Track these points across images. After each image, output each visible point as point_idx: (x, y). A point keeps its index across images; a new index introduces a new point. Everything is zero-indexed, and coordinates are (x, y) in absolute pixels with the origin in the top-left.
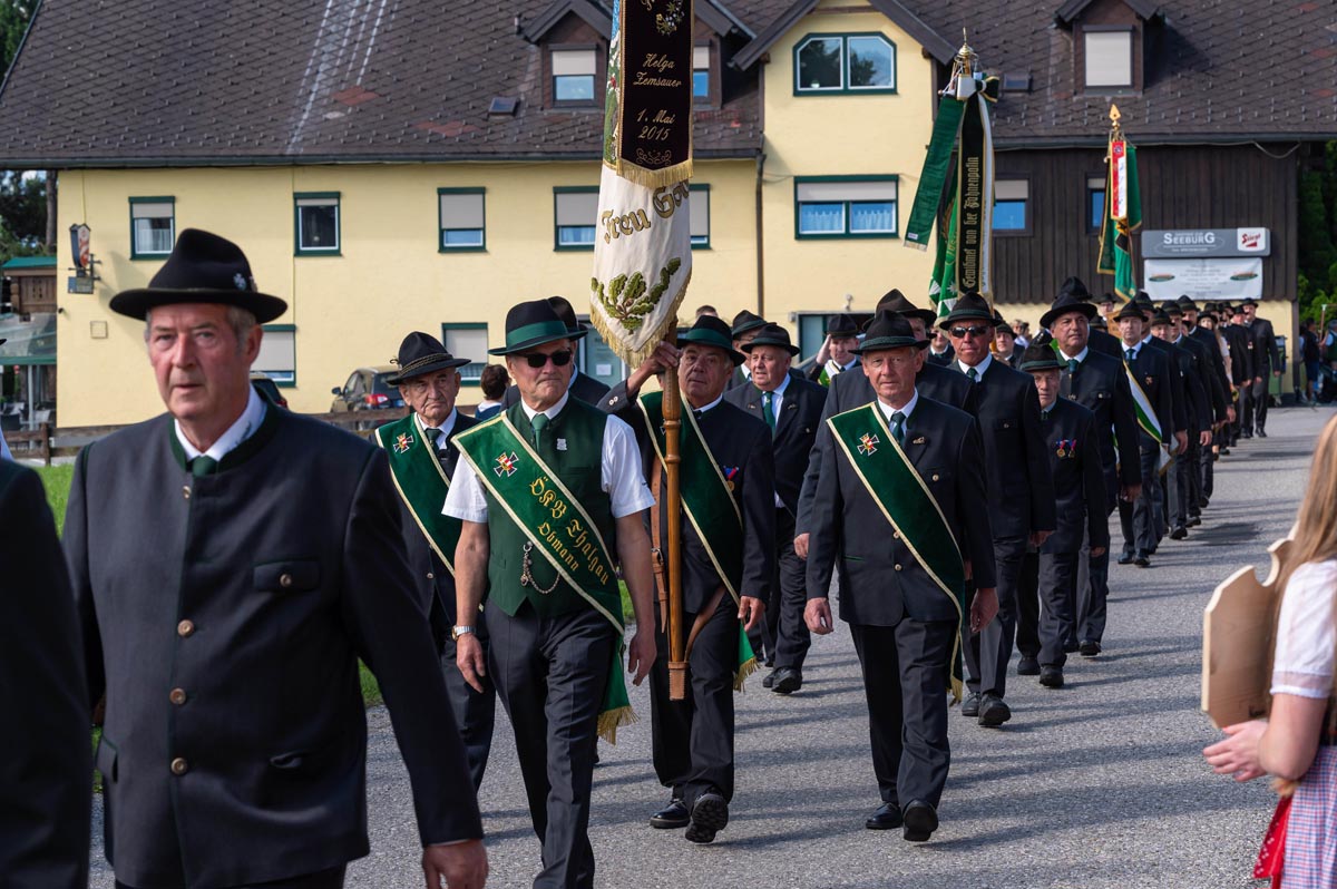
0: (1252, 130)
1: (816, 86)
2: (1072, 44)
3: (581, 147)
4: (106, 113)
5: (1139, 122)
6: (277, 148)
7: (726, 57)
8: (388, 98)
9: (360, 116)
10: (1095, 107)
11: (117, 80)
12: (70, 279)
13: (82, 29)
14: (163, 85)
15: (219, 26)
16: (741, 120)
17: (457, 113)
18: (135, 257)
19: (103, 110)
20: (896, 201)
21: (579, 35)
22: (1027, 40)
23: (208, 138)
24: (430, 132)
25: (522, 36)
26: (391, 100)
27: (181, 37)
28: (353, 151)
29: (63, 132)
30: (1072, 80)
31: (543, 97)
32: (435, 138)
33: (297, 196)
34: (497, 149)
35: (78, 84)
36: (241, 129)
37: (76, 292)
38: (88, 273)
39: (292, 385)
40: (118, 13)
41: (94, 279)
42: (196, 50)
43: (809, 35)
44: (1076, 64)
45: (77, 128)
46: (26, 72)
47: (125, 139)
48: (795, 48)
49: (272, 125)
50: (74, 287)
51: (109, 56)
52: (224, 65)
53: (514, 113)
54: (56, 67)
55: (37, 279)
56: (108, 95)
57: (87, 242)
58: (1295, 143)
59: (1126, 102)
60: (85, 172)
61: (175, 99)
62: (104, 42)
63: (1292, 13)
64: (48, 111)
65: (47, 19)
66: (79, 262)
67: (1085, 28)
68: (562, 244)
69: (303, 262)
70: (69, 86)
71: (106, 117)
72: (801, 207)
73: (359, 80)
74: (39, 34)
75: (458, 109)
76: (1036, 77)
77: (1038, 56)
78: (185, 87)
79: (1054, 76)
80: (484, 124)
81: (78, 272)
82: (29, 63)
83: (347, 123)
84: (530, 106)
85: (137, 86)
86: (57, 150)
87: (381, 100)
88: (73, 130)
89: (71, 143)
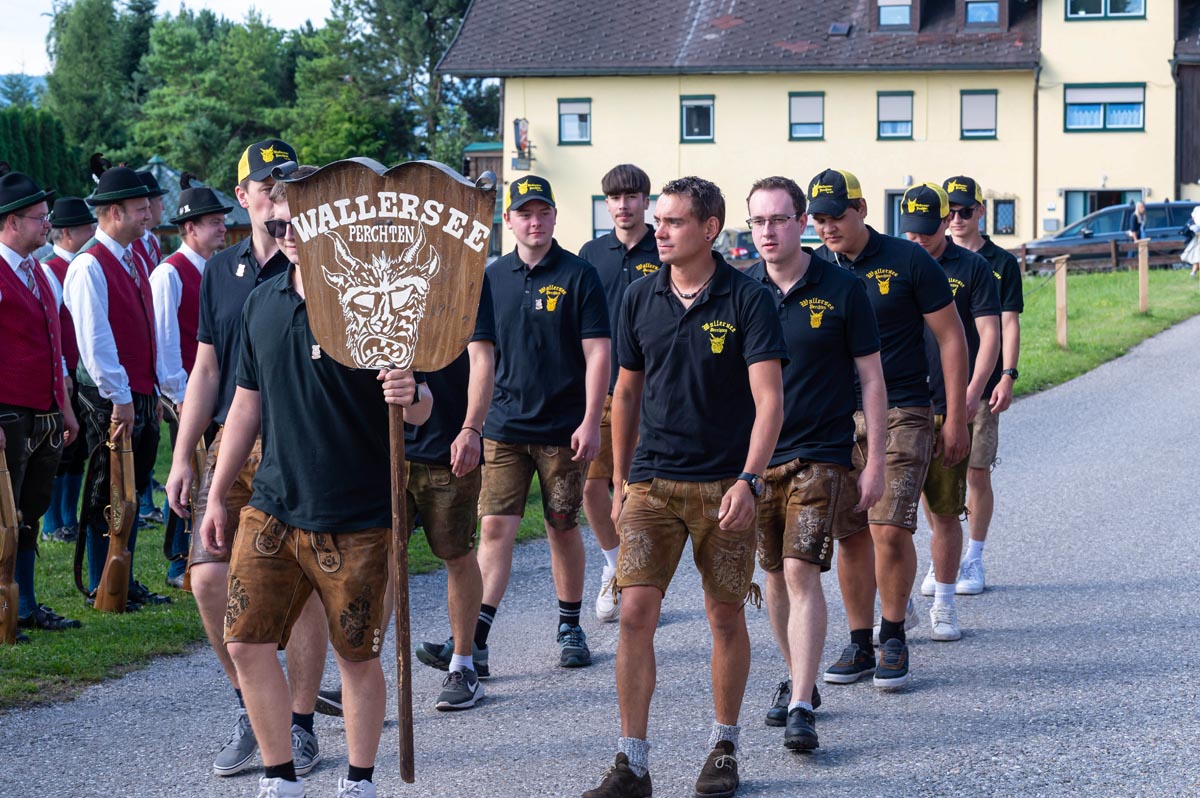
1: (1082, 14)
3: (899, 60)
4: (541, 35)
6: (667, 61)
8: (752, 24)
9: (731, 37)
11: (549, 10)
12: (514, 160)
14: (585, 14)
16: (1024, 40)
17: (804, 34)
18: (561, 143)
19: (540, 33)
20: (1144, 103)
23: (617, 54)
24: (783, 49)
26: (754, 26)
28: (725, 63)
29: (509, 49)
31: (871, 22)
32: (787, 54)
33: (683, 98)
34: (835, 62)
35: (521, 13)
36: (641, 47)
37: (517, 169)
38: (527, 155)
41: (530, 160)
45: (522, 46)
46: (483, 5)
47: (555, 54)
49: (665, 44)
50: (515, 164)
53: (848, 34)
55: (489, 159)
56: (544, 22)
57: (526, 132)
60: (526, 80)
61: (592, 25)
64: (498, 33)
66: (520, 147)
68: (882, 135)
69: (687, 147)
71: (540, 38)
72: (1069, 108)
73: (730, 11)
75: (805, 31)
78: (600, 15)
80: (826, 43)
81: (519, 154)
83: (720, 43)
84: (860, 30)
85: (564, 15)
86: (506, 63)
87: (747, 25)
88: (516, 48)
89: (516, 58)
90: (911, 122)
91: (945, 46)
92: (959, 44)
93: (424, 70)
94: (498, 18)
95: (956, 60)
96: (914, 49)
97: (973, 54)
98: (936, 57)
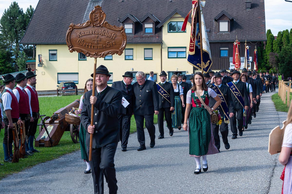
0: (249, 39)
1: (172, 31)
2: (217, 24)
3: (130, 41)
4: (45, 35)
5: (229, 38)
7: (156, 26)
10: (221, 35)
12: (38, 64)
13: (41, 19)
14: (55, 30)
15: (65, 19)
16: (158, 37)
18: (50, 60)
20: (186, 52)
21: (129, 21)
22: (209, 23)
23: (63, 39)
25: (119, 21)
27: (59, 21)
29: (37, 38)
30: (217, 30)
35: (40, 29)
39: (78, 83)
40: (47, 17)
41: (42, 64)
42: (61, 23)
43: (171, 22)
44: (218, 27)
45: (40, 37)
46: (30, 27)
47: (48, 39)
48: (168, 24)
50: (39, 66)
51: (45, 24)
52: (66, 26)
54: (36, 26)
55: (32, 64)
56: (45, 31)
57: (41, 58)
58: (256, 42)
59: (227, 34)
60: (41, 45)
61: (57, 32)
62: (45, 22)
63: (257, 18)
65: (34, 18)
66: (40, 61)
67: (220, 21)
68: (126, 59)
69: (80, 61)
70: (38, 30)
72: (169, 53)
74: (33, 20)
76: (211, 29)
77: (211, 26)
78: (59, 30)
79: (214, 30)
81: (40, 63)
82: (31, 25)
85: (50, 30)
86: (36, 41)
89: (39, 40)
90: (133, 56)
91: (140, 38)
92: (144, 38)
93: (15, 42)
94: (34, 31)
95: (143, 41)
96: (133, 39)
97: (147, 40)
98: (138, 41)
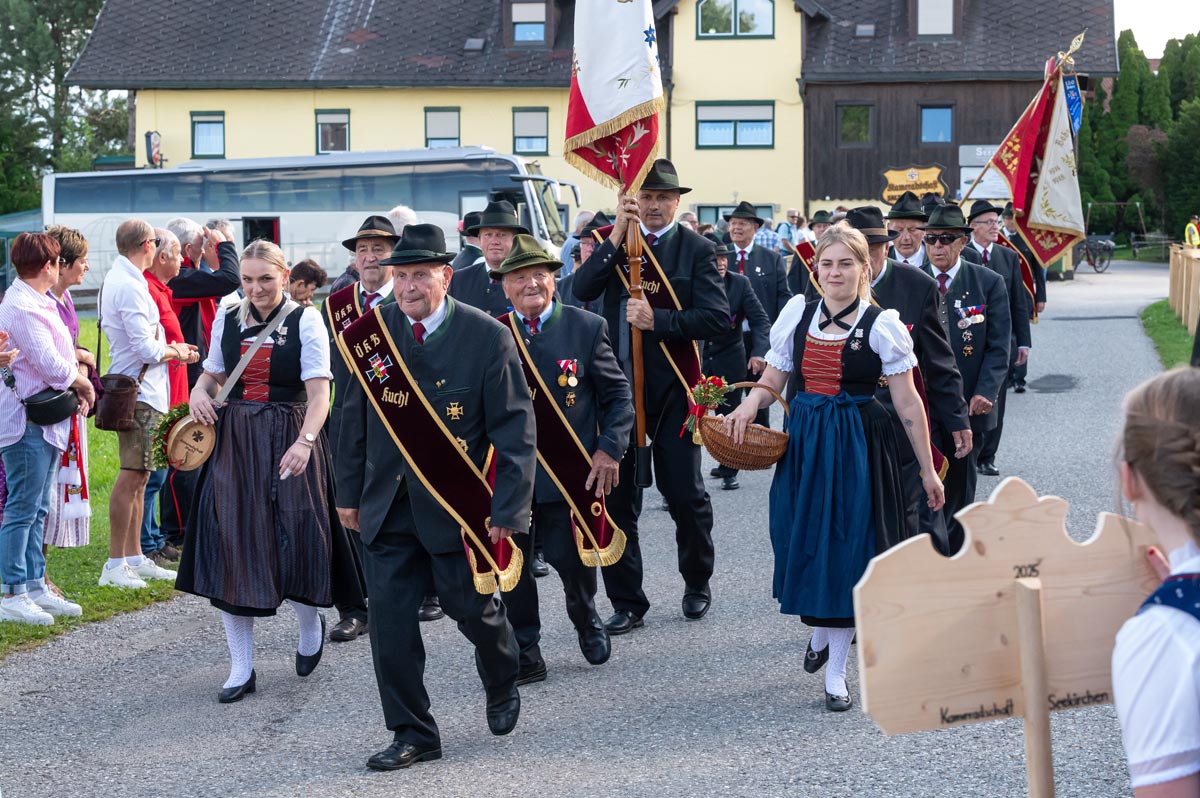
1: (712, 32)
2: (908, 3)
4: (173, 47)
5: (960, 62)
6: (300, 75)
8: (387, 38)
9: (366, 51)
10: (926, 51)
14: (217, 26)
17: (439, 49)
18: (194, 156)
19: (171, 44)
20: (772, 121)
24: (419, 64)
26: (389, 40)
28: (360, 78)
29: (140, 61)
30: (907, 30)
32: (423, 69)
33: (318, 112)
34: (469, 77)
35: (153, 24)
36: (275, 60)
44: (911, 18)
45: (153, 58)
48: (698, 3)
49: (299, 57)
52: (263, 11)
54: (135, 12)
57: (158, 145)
59: (949, 47)
61: (225, 37)
66: (151, 160)
68: (518, 150)
70: (146, 26)
71: (172, 50)
73: (365, 25)
75: (440, 47)
76: (879, 26)
77: (882, 11)
78: (234, 28)
80: (461, 59)
82: (115, 8)
83: (356, 58)
84: (495, 46)
86: (135, 75)
87: (383, 39)
88: (148, 59)
89: (147, 70)
90: (547, 137)
93: (49, 81)
94: (127, 30)
96: (549, 65)
